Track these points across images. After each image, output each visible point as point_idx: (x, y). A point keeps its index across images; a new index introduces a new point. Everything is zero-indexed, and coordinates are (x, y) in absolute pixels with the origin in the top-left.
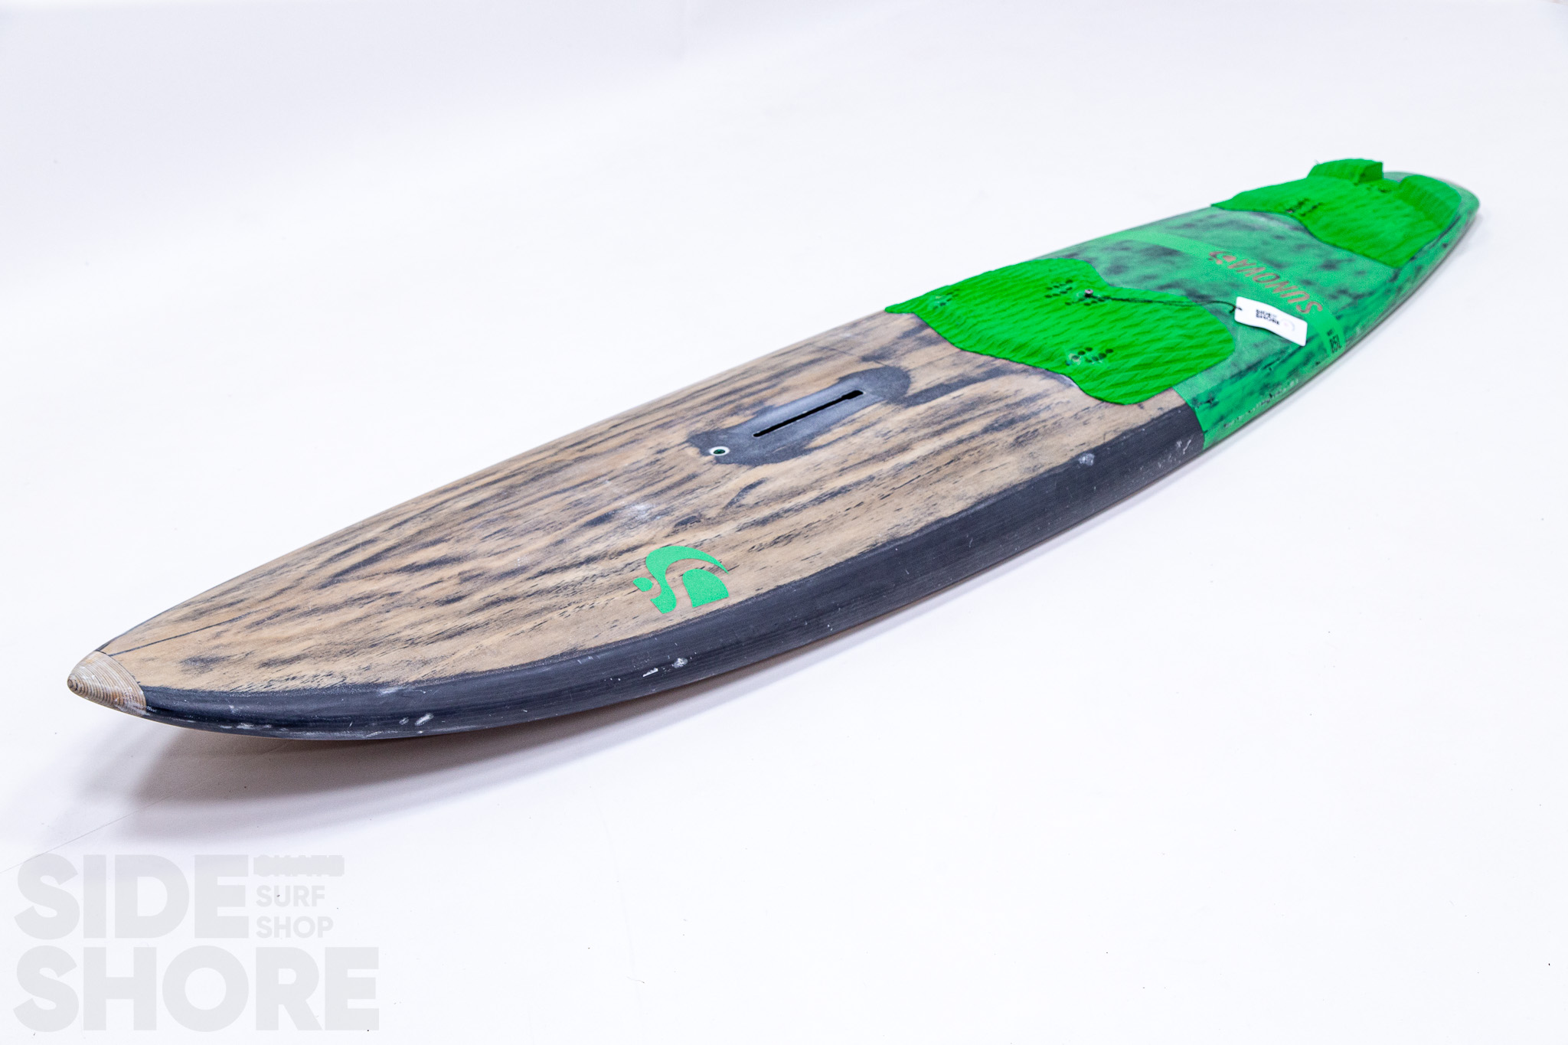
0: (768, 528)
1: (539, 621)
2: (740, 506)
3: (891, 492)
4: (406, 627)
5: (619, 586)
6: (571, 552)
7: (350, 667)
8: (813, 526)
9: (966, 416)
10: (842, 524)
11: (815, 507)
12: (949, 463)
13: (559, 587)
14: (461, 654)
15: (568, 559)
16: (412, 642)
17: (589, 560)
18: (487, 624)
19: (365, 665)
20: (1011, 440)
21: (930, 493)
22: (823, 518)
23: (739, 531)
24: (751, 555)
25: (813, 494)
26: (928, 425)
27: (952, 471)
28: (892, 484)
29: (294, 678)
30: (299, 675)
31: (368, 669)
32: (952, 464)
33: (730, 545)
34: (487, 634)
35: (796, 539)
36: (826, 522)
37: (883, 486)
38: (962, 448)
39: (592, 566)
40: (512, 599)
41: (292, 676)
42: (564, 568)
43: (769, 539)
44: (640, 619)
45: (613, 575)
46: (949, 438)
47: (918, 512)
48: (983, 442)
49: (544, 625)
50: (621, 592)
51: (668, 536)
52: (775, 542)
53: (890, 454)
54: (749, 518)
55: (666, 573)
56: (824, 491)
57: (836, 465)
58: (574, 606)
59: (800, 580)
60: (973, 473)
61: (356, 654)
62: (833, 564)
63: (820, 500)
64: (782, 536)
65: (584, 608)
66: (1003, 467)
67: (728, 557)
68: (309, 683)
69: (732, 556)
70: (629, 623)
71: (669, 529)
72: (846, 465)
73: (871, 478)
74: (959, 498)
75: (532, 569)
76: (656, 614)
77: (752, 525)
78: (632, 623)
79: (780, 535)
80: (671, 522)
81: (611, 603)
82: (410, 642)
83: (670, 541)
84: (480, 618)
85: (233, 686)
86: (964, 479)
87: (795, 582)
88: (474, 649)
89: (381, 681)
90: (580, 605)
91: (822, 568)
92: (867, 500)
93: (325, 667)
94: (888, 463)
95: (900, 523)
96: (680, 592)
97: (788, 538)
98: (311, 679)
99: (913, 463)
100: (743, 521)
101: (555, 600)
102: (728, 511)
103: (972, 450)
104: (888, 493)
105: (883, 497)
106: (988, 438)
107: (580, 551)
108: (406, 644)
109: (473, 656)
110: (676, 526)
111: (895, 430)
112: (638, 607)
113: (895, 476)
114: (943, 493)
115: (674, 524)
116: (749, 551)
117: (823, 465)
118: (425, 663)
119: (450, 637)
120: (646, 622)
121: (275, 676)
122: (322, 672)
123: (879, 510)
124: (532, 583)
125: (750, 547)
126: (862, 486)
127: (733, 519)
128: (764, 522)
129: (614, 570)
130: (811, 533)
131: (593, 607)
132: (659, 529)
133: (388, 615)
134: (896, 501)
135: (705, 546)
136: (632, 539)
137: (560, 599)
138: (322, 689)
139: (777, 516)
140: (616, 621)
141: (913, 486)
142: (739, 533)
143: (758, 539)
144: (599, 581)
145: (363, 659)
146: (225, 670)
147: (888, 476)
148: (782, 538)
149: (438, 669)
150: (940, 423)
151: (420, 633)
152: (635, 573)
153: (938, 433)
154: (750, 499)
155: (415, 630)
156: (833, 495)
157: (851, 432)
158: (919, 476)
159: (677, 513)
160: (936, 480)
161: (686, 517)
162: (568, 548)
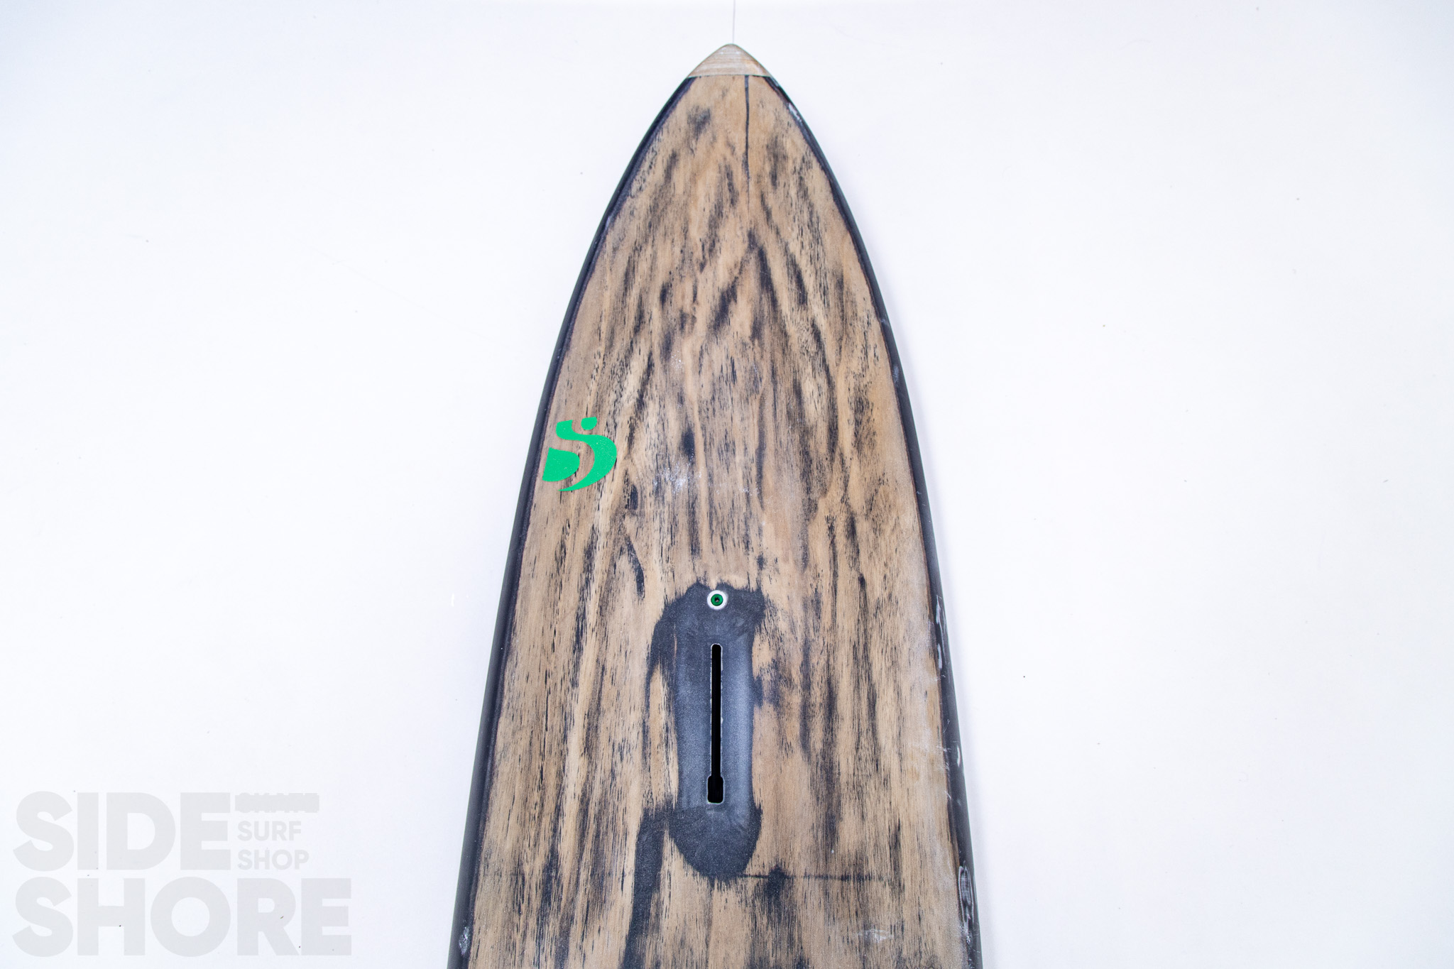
0: (579, 553)
1: (603, 336)
2: (621, 551)
3: (548, 687)
4: (655, 253)
5: (598, 408)
6: (662, 399)
7: (639, 203)
8: (558, 589)
9: (587, 857)
10: (545, 616)
11: (576, 607)
12: (542, 772)
13: (627, 366)
14: (608, 275)
15: (653, 391)
16: (637, 249)
17: (641, 404)
18: (623, 302)
19: (635, 212)
20: (526, 869)
21: (525, 723)
22: (560, 604)
23: (593, 528)
24: (564, 519)
25: (592, 618)
26: (603, 803)
27: (533, 767)
28: (555, 696)
29: (650, 167)
30: (651, 171)
31: (632, 213)
32: (539, 776)
33: (582, 510)
34: (613, 298)
35: (555, 565)
36: (555, 604)
37: (559, 685)
38: (550, 806)
39: (633, 402)
40: (637, 330)
41: (653, 167)
42: (645, 382)
43: (569, 544)
44: (563, 405)
45: (613, 409)
46: (571, 807)
47: (516, 695)
48: (542, 835)
49: (597, 338)
50: (592, 404)
51: (626, 474)
52: (563, 546)
53: (592, 730)
54: (601, 546)
55: (588, 445)
56: (589, 631)
57: (615, 669)
58: (601, 366)
59: (524, 545)
60: (519, 788)
61: (649, 212)
62: (520, 582)
63: (581, 617)
64: (565, 557)
65: (595, 371)
66: (505, 826)
67: (573, 499)
68: (641, 175)
69: (572, 504)
70: (564, 395)
71: (634, 479)
72: (607, 677)
73: (575, 683)
74: (506, 748)
75: (662, 363)
76: (560, 419)
77: (592, 543)
78: (564, 398)
79: (567, 555)
80: (643, 489)
81: (587, 391)
82: (639, 248)
83: (619, 472)
84: (632, 300)
85: (665, 130)
86: (518, 771)
87: (525, 540)
88: (607, 283)
89: (618, 218)
90: (599, 370)
91: (522, 570)
92: (552, 657)
93: (648, 190)
94: (582, 716)
95: (517, 669)
96: (566, 446)
97: (560, 560)
98: (644, 177)
99: (565, 738)
100: (601, 541)
101: (615, 356)
102: (622, 537)
103: (541, 813)
104: (548, 683)
105: (547, 675)
106: (544, 848)
107: (657, 406)
108: (639, 245)
109: (602, 282)
110: (634, 487)
111: (619, 765)
112: (573, 408)
113: (562, 708)
114: (518, 736)
115: (638, 488)
116: (568, 520)
117: (624, 659)
118: (615, 250)
119: (627, 274)
120: (559, 408)
121: (659, 158)
122: (646, 186)
123: (538, 661)
124: (645, 352)
125: (571, 524)
126: (571, 667)
127: (609, 534)
128: (589, 553)
129: (617, 412)
130: (553, 582)
131: (592, 377)
132: (640, 474)
133: (677, 250)
134: (536, 684)
135: (595, 491)
136: (644, 447)
137: (614, 360)
138: (632, 181)
139: (588, 568)
140: (571, 387)
141: (540, 713)
142: (590, 526)
143: (575, 536)
144: (613, 396)
145: (642, 214)
146: (683, 131)
147: (566, 701)
148: (563, 555)
149: (605, 256)
150: (598, 819)
151: (642, 257)
152: (603, 425)
153: (584, 801)
154: (624, 564)
155: (648, 256)
156: (579, 634)
157: (649, 723)
158: (547, 729)
159: (650, 500)
160: (533, 741)
161: (639, 502)
162: (668, 400)
